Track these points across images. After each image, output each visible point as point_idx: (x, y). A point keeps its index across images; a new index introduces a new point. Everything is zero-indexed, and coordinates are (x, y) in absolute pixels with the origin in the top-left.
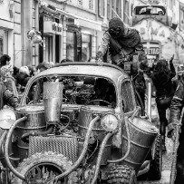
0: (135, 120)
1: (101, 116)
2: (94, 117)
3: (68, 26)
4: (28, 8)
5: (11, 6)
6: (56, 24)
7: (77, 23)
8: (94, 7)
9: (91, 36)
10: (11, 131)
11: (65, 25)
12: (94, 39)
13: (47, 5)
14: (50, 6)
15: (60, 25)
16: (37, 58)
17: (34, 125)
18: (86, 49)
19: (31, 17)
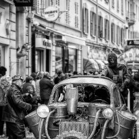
0: (122, 112)
1: (102, 109)
2: (98, 110)
3: (57, 42)
4: (22, 26)
5: (7, 25)
6: (46, 40)
7: (64, 39)
8: (79, 26)
9: (76, 50)
10: (48, 118)
11: (54, 41)
12: (79, 53)
13: (38, 24)
14: (40, 25)
15: (50, 41)
16: (30, 69)
17: (60, 115)
18: (72, 61)
19: (25, 34)
